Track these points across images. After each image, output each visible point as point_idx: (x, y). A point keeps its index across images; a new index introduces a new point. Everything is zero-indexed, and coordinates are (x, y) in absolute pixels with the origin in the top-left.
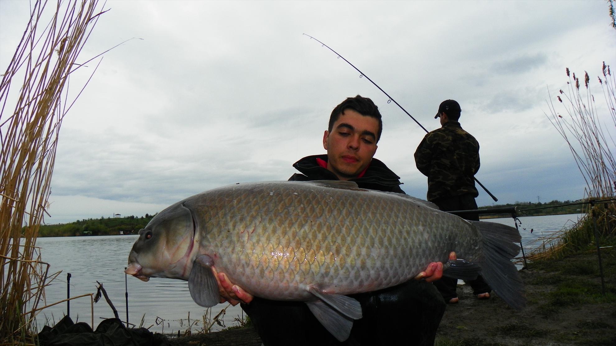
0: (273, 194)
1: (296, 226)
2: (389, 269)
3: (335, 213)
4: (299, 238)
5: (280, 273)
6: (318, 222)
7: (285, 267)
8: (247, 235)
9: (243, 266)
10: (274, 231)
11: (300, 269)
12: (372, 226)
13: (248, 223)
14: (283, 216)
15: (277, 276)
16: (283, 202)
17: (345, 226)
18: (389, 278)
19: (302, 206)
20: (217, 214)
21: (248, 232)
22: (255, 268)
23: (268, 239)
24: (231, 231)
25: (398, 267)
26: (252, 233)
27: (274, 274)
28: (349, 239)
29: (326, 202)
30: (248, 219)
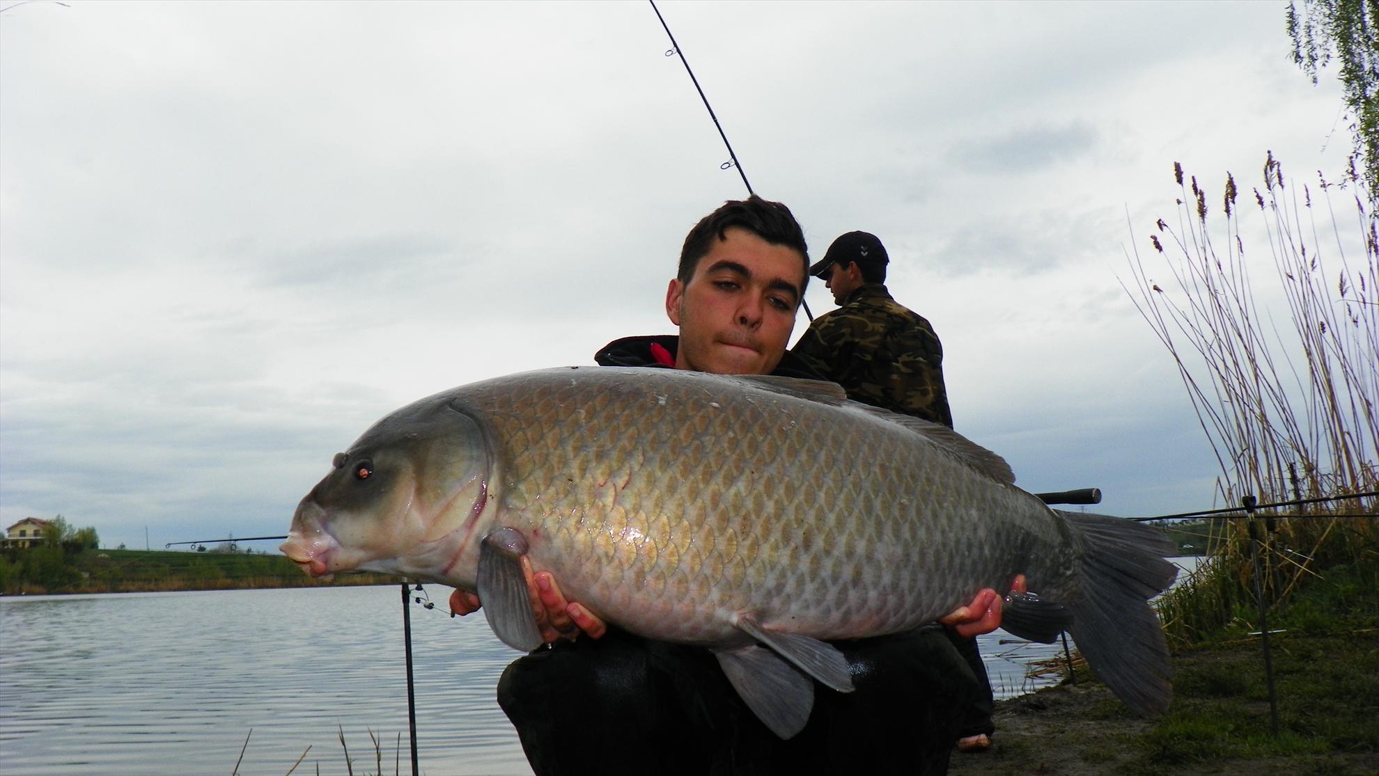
0: (667, 401)
1: (719, 479)
2: (906, 592)
3: (803, 457)
4: (726, 508)
5: (680, 582)
6: (766, 475)
7: (692, 569)
8: (611, 492)
9: (599, 561)
10: (672, 489)
11: (723, 574)
12: (880, 494)
13: (615, 465)
14: (690, 454)
15: (672, 588)
16: (688, 423)
17: (824, 489)
18: (902, 612)
19: (731, 434)
20: (542, 437)
21: (614, 485)
22: (626, 567)
23: (659, 505)
24: (577, 480)
25: (923, 591)
26: (623, 488)
27: (665, 583)
28: (831, 518)
29: (783, 430)
30: (614, 454)
